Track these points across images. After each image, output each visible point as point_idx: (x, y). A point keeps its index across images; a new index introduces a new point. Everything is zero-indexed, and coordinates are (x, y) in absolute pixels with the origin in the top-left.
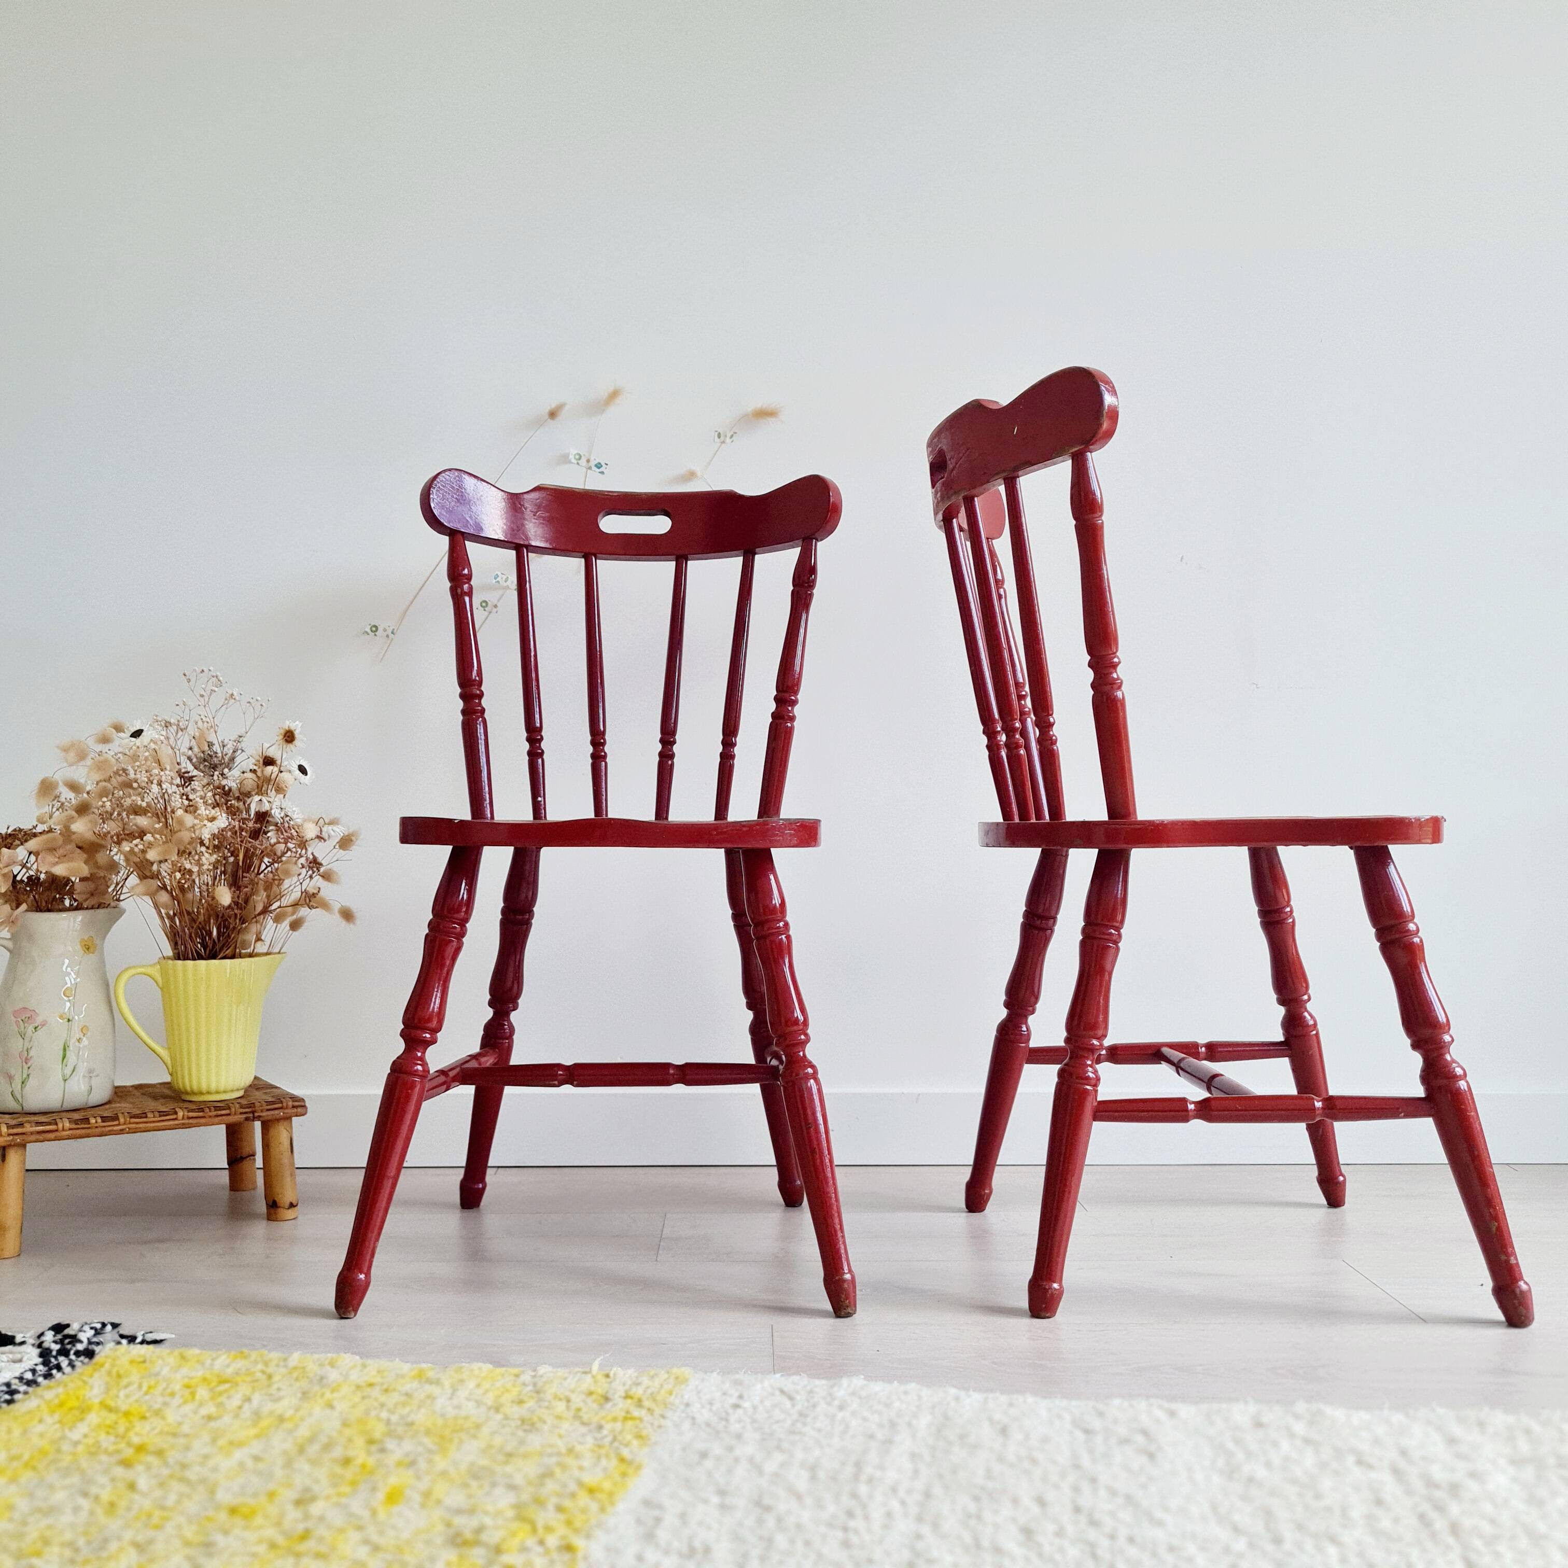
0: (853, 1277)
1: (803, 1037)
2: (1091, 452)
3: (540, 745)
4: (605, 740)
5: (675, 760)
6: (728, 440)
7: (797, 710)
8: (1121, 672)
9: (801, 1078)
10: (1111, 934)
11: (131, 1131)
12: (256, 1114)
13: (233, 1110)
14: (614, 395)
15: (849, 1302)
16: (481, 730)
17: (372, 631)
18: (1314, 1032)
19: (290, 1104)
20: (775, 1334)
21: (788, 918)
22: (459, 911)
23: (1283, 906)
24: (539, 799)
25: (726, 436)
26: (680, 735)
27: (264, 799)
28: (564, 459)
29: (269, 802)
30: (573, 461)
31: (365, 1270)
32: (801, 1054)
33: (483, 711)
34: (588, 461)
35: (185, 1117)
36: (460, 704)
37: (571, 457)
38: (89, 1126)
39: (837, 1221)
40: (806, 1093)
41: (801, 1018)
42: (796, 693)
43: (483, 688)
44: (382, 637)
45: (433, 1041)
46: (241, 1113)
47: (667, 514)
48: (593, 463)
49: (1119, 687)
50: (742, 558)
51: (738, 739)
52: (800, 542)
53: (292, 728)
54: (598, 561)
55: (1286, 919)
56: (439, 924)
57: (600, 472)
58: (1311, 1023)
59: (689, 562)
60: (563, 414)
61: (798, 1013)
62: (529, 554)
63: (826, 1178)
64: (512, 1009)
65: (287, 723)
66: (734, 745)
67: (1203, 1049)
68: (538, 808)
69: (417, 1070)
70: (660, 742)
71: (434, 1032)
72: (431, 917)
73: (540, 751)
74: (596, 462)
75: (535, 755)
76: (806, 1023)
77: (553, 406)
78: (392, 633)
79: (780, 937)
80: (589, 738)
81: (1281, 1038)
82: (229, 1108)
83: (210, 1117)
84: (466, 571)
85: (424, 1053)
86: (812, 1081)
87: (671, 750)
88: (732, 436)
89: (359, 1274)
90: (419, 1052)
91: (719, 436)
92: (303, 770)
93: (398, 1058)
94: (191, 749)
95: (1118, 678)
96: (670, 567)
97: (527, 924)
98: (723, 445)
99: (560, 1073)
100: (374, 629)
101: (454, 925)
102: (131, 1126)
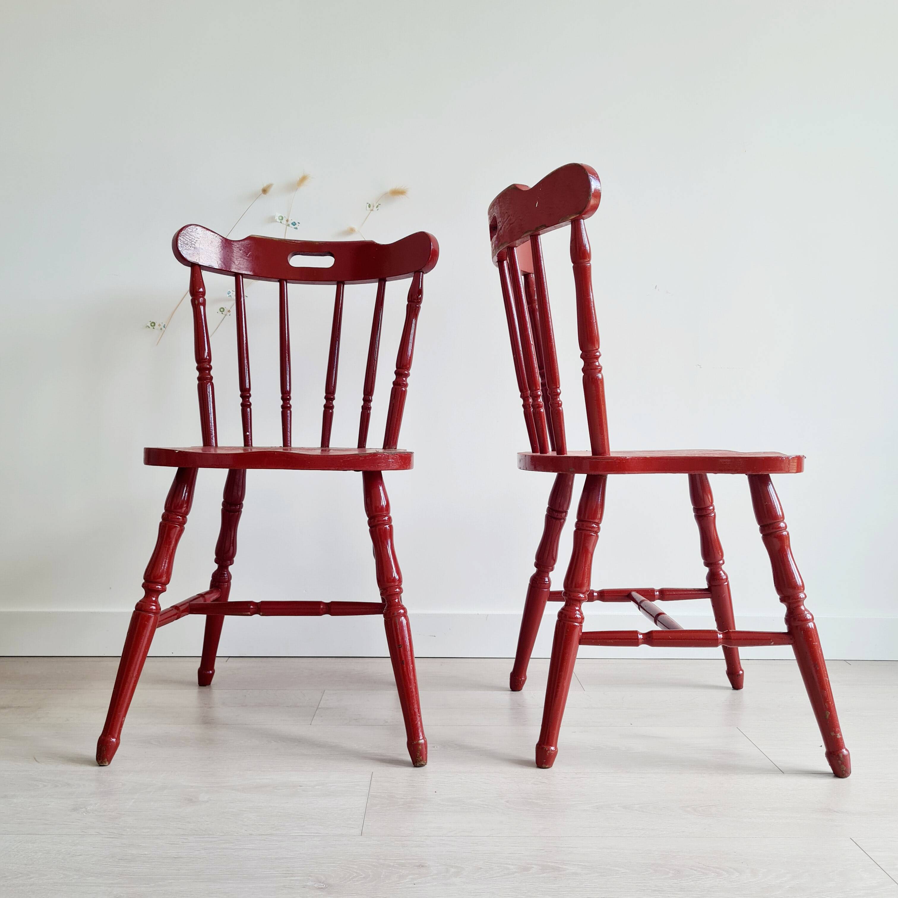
0: (426, 742)
1: (397, 590)
2: (583, 219)
3: (249, 400)
4: (290, 397)
5: (334, 410)
6: (375, 209)
7: (409, 380)
8: (601, 361)
9: (395, 616)
10: (594, 527)
14: (303, 179)
15: (422, 758)
16: (210, 389)
17: (151, 326)
18: (726, 583)
20: (373, 779)
21: (391, 514)
22: (181, 507)
23: (708, 505)
24: (248, 433)
25: (374, 206)
26: (337, 395)
28: (272, 220)
30: (278, 220)
31: (116, 736)
32: (397, 600)
33: (211, 378)
34: (287, 221)
36: (197, 374)
37: (277, 218)
39: (416, 706)
40: (398, 626)
41: (397, 577)
42: (408, 369)
43: (211, 364)
44: (157, 329)
45: (164, 590)
47: (332, 255)
48: (290, 222)
49: (600, 371)
50: (377, 284)
51: (373, 397)
52: (412, 274)
54: (288, 284)
55: (710, 513)
56: (168, 516)
57: (294, 228)
58: (724, 577)
59: (345, 286)
60: (271, 191)
61: (395, 574)
62: (244, 279)
63: (410, 679)
64: (230, 564)
66: (370, 401)
67: (658, 593)
68: (247, 440)
69: (152, 609)
70: (325, 398)
71: (164, 584)
72: (164, 511)
73: (249, 403)
74: (292, 222)
75: (246, 406)
76: (400, 580)
77: (265, 185)
78: (164, 327)
79: (385, 526)
80: (280, 395)
81: (705, 586)
84: (201, 290)
85: (157, 598)
86: (403, 618)
87: (332, 403)
88: (377, 207)
89: (112, 739)
90: (154, 597)
91: (369, 207)
93: (140, 601)
95: (599, 366)
96: (332, 288)
97: (238, 512)
98: (372, 211)
99: (252, 607)
100: (153, 324)
101: (178, 517)
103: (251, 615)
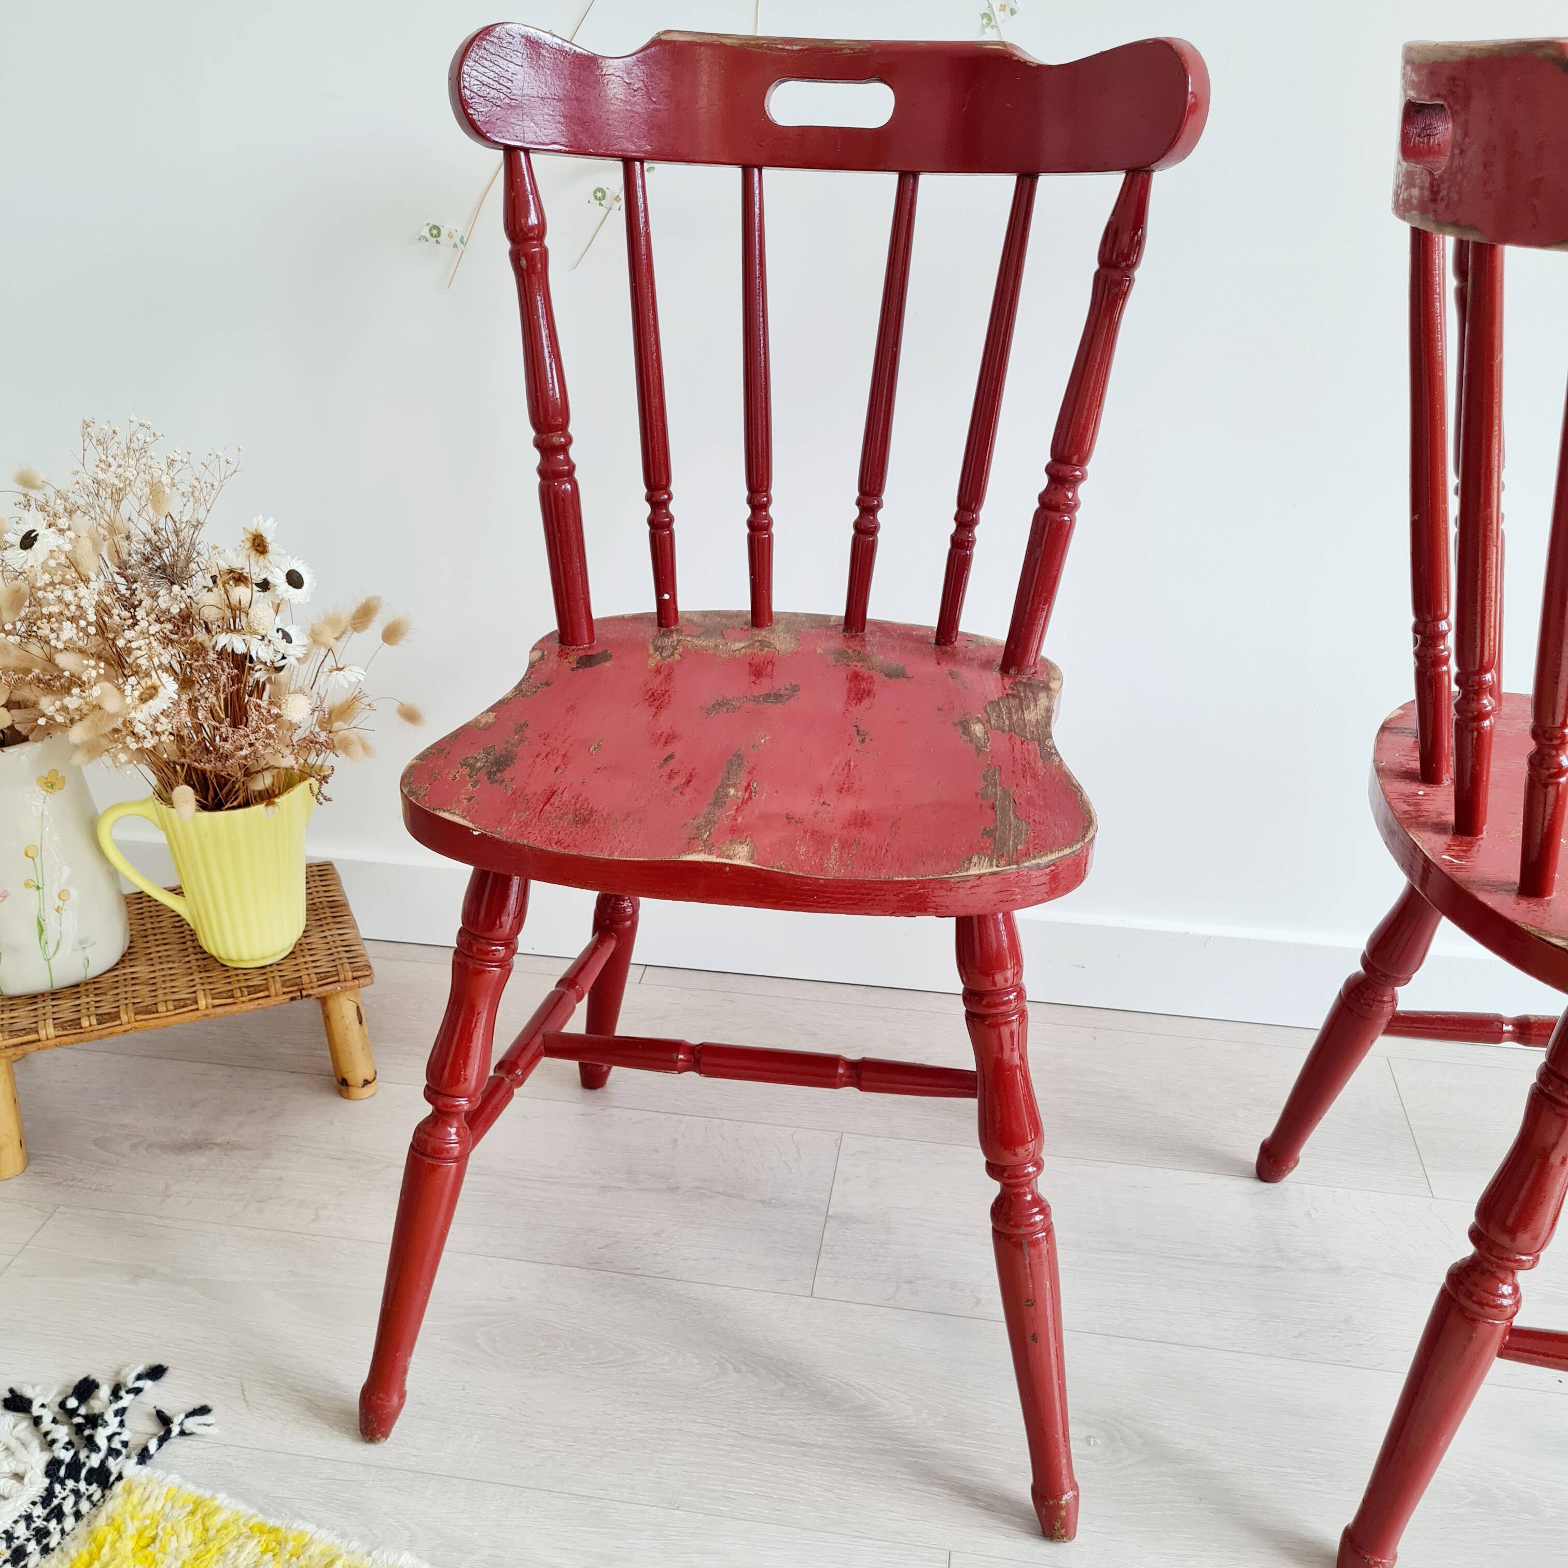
1: (1031, 1168)
3: (667, 509)
5: (878, 536)
9: (1021, 1235)
11: (138, 1030)
12: (304, 993)
13: (273, 990)
15: (1066, 1527)
17: (432, 235)
19: (350, 975)
24: (667, 597)
29: (245, 643)
35: (210, 1006)
36: (536, 454)
38: (82, 1030)
40: (1028, 1258)
42: (1083, 459)
44: (446, 246)
46: (284, 993)
47: (888, 81)
54: (764, 171)
66: (973, 523)
68: (666, 608)
70: (856, 503)
73: (667, 518)
75: (660, 524)
78: (462, 242)
80: (745, 492)
82: (268, 989)
83: (243, 1002)
84: (535, 218)
87: (874, 519)
92: (295, 580)
99: (681, 1056)
100: (435, 232)
101: (494, 948)
102: (137, 1024)
103: (679, 1072)
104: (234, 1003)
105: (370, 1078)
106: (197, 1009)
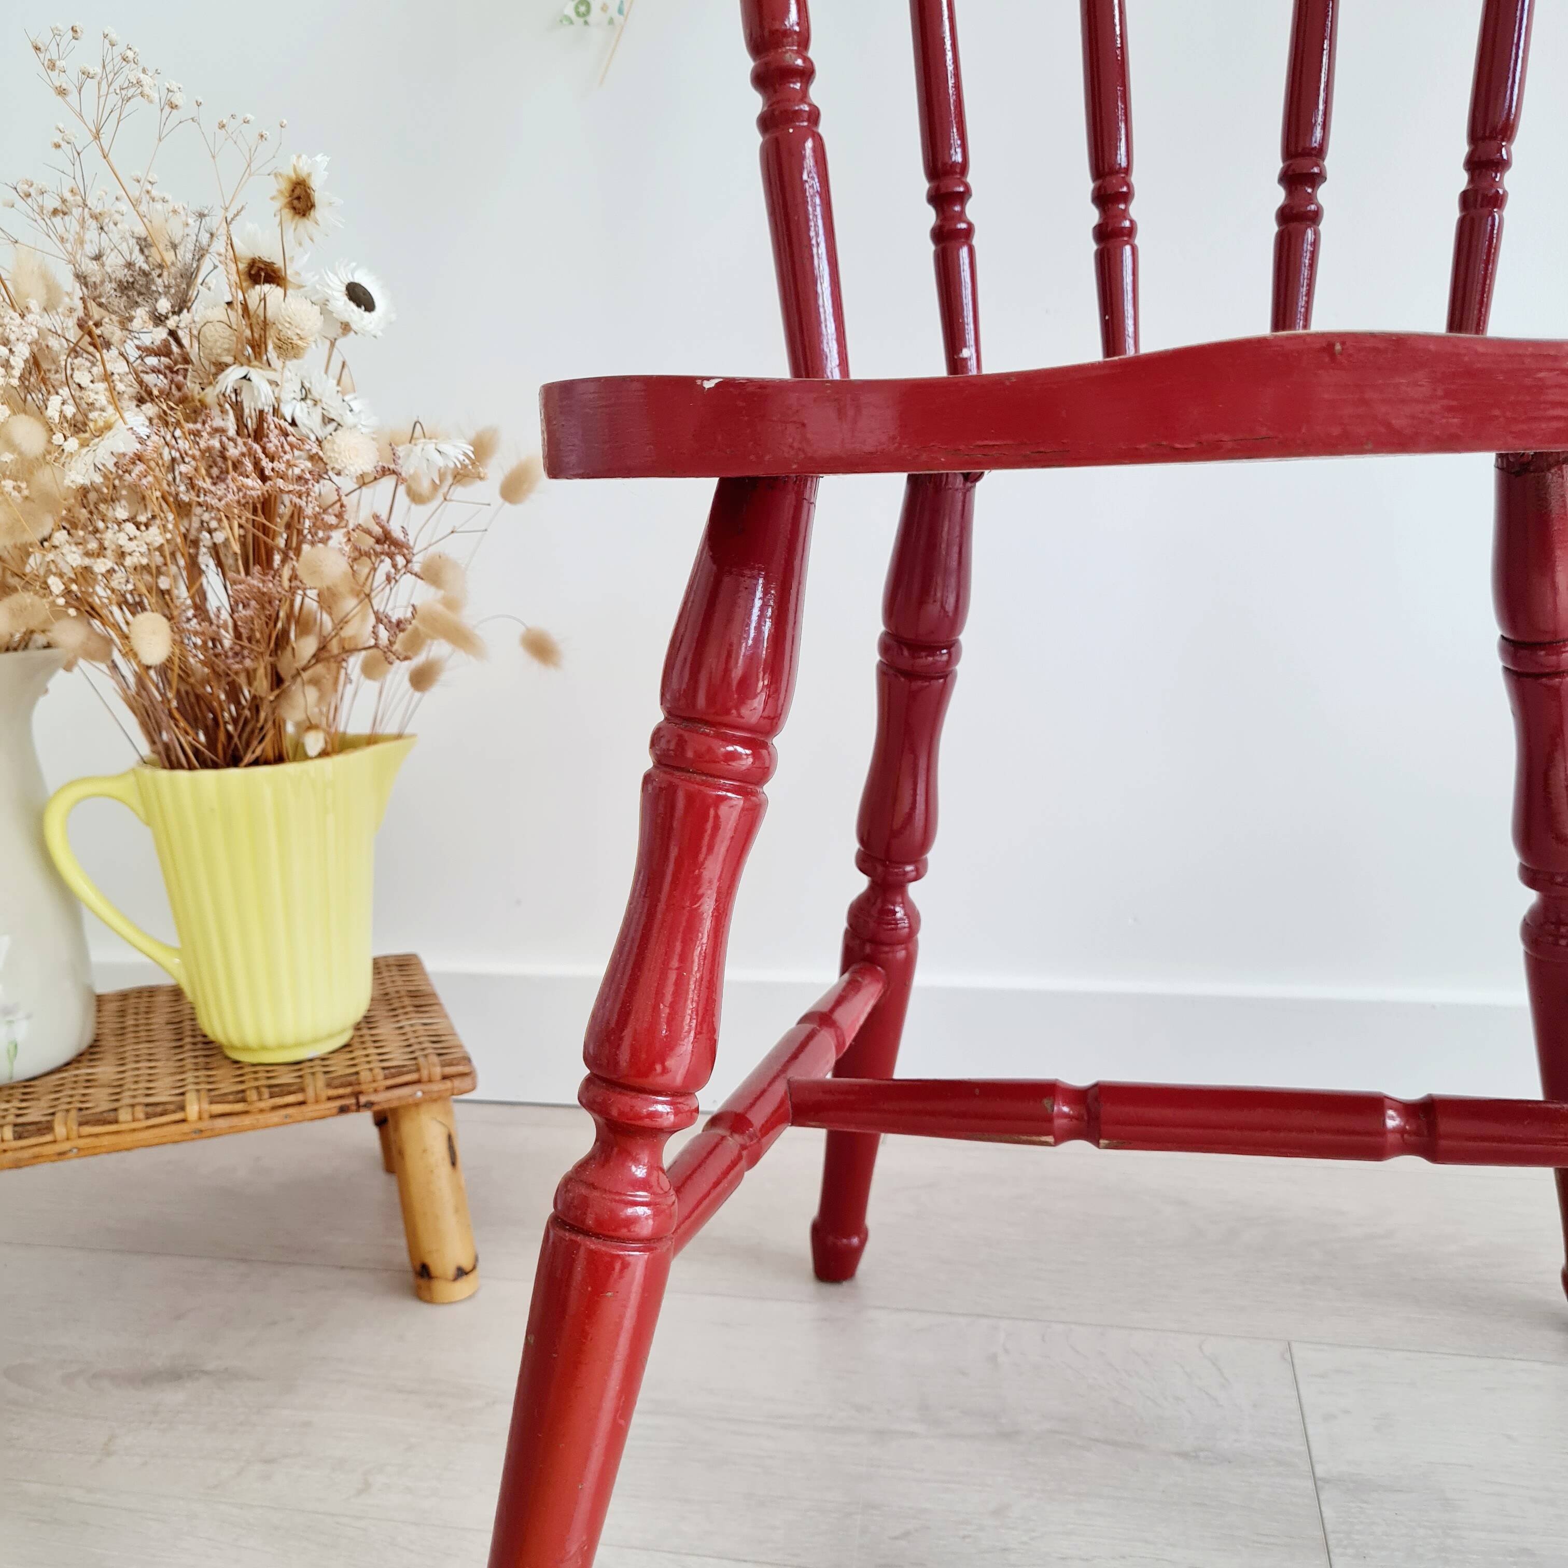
3: (963, 211)
4: (1129, 185)
11: (82, 1153)
12: (363, 1099)
13: (310, 1093)
16: (810, 166)
17: (578, 14)
19: (438, 1071)
22: (746, 697)
24: (964, 353)
27: (254, 374)
29: (272, 383)
33: (814, 116)
35: (206, 1116)
36: (756, 101)
44: (598, 22)
46: (329, 1099)
53: (303, 173)
56: (681, 743)
65: (294, 159)
70: (1281, 181)
73: (964, 226)
75: (951, 237)
78: (620, 13)
82: (302, 1090)
83: (262, 1111)
87: (1311, 200)
92: (359, 297)
93: (574, 1172)
94: (98, 258)
99: (1060, 1109)
100: (582, 8)
101: (730, 748)
102: (81, 1143)
103: (1058, 1142)
104: (246, 1112)
105: (467, 1265)
106: (184, 1121)
